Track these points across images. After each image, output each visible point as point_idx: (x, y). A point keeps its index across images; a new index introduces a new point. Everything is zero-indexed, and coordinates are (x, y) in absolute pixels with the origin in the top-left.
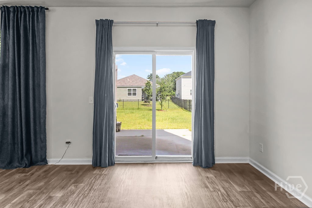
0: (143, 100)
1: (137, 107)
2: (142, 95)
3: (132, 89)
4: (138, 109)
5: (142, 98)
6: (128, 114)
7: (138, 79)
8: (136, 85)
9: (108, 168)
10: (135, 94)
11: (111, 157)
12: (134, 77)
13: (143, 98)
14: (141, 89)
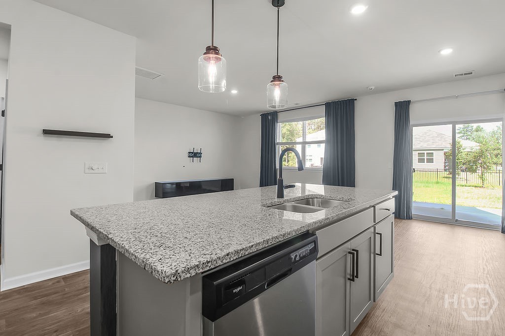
0: (445, 170)
1: (435, 180)
2: (445, 163)
3: (425, 152)
4: (437, 183)
5: (445, 167)
6: (419, 187)
7: (437, 137)
8: (434, 146)
9: (407, 220)
10: (430, 161)
11: (409, 212)
12: (428, 134)
13: (447, 168)
14: (442, 153)
